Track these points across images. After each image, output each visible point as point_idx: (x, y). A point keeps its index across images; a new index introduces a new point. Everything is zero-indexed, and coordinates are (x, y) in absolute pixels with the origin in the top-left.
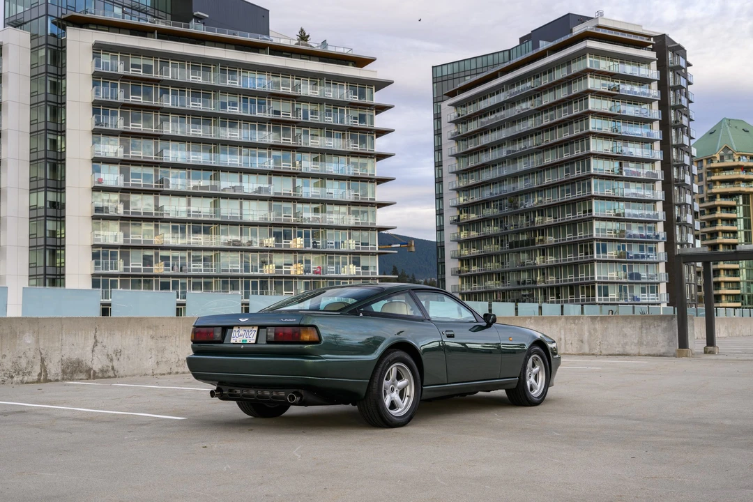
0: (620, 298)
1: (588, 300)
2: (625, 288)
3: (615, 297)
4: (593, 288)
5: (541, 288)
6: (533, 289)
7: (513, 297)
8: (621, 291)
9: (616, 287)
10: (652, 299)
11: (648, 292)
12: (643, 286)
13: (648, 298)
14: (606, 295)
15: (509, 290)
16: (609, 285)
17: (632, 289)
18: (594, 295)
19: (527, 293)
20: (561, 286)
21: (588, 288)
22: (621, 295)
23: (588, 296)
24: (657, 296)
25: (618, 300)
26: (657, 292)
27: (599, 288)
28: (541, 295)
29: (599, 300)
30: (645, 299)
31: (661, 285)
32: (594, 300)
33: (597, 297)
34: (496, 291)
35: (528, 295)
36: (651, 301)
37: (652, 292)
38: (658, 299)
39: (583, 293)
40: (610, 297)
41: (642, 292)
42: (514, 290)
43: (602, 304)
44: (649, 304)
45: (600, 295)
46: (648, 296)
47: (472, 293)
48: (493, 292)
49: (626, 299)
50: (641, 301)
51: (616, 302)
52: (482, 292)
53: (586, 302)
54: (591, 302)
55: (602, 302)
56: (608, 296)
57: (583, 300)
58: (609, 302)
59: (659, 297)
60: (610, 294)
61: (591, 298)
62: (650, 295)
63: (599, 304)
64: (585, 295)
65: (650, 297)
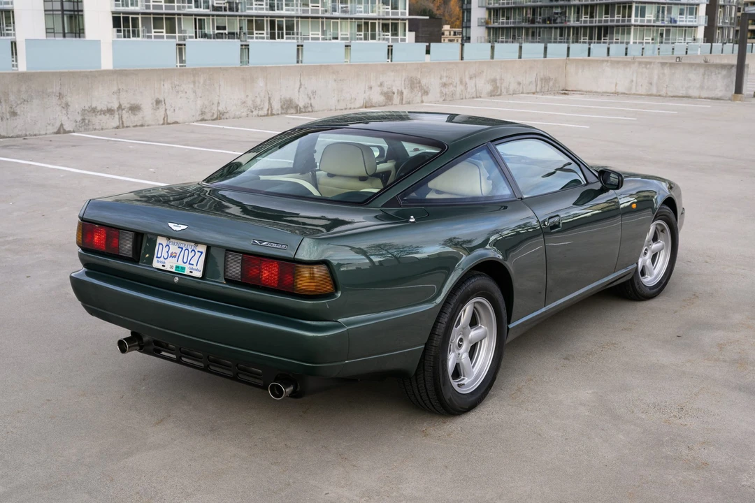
0: (657, 20)
1: (623, 21)
2: (663, 8)
3: (652, 19)
4: (630, 8)
5: (574, 6)
6: (566, 6)
7: (544, 14)
8: (658, 12)
9: (654, 8)
10: (689, 21)
11: (686, 14)
12: (682, 7)
13: (685, 20)
14: (643, 15)
15: (541, 7)
16: (647, 5)
17: (669, 11)
18: (630, 16)
19: (559, 10)
20: (596, 5)
21: (624, 7)
22: (658, 17)
23: (624, 17)
24: (695, 18)
25: (654, 21)
26: (696, 14)
27: (637, 8)
28: (574, 13)
29: (636, 21)
30: (683, 21)
31: (701, 6)
32: (630, 21)
33: (633, 18)
34: (526, 7)
35: (561, 13)
36: (688, 23)
37: (691, 14)
38: (695, 21)
39: (619, 13)
40: (646, 18)
41: (681, 14)
42: (546, 7)
43: (638, 26)
44: (686, 27)
45: (636, 16)
46: (686, 18)
47: (500, 8)
48: (523, 8)
49: (663, 20)
50: (679, 23)
51: (652, 24)
52: (511, 8)
53: (620, 23)
54: (626, 23)
55: (639, 23)
56: (644, 17)
57: (618, 21)
58: (645, 24)
59: (697, 19)
60: (646, 15)
61: (626, 18)
62: (688, 16)
63: (635, 26)
64: (621, 16)
65: (688, 19)
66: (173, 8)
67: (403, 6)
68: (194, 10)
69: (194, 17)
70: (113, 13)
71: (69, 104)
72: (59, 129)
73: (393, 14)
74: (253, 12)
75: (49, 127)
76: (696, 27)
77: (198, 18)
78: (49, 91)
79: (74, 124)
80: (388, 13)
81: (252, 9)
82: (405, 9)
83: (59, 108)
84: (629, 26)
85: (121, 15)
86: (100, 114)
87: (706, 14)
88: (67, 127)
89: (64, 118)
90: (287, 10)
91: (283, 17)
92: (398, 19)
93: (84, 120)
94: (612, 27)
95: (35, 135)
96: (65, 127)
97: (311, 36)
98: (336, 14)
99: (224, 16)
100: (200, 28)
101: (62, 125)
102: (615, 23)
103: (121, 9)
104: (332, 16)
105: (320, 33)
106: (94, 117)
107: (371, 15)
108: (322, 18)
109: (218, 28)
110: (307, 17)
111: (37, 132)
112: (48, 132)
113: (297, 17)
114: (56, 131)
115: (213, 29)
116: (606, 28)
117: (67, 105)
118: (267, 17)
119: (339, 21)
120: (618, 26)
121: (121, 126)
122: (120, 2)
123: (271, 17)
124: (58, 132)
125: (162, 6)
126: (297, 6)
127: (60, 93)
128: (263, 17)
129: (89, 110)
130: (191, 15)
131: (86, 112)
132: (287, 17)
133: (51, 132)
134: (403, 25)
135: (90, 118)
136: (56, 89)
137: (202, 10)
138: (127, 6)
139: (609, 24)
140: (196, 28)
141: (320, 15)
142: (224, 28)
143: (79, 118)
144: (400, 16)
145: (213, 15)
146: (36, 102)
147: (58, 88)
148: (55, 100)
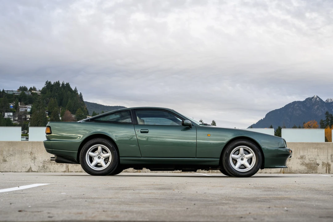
71: (36, 158)
72: (29, 170)
75: (23, 168)
78: (25, 150)
79: (38, 168)
83: (30, 160)
86: (54, 164)
88: (33, 169)
89: (32, 165)
93: (44, 166)
95: (15, 172)
96: (32, 169)
101: (31, 168)
106: (50, 165)
111: (16, 171)
112: (22, 171)
114: (27, 170)
117: (35, 158)
121: (67, 171)
124: (28, 171)
127: (31, 152)
129: (48, 161)
131: (46, 162)
133: (24, 171)
135: (48, 165)
136: (29, 150)
143: (41, 165)
146: (17, 156)
147: (30, 150)
148: (28, 156)
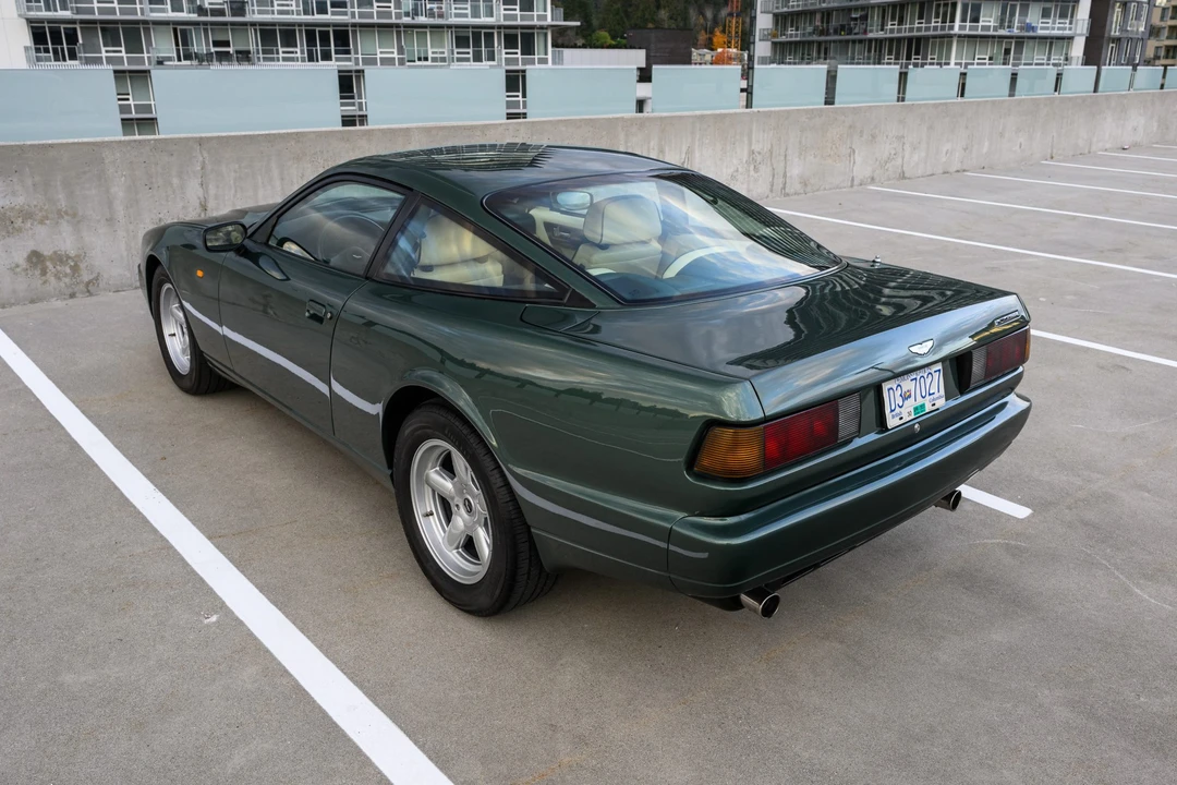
0: (1002, 26)
1: (943, 28)
2: (1013, 6)
3: (992, 24)
4: (955, 7)
5: (879, 6)
6: (867, 8)
8: (1004, 12)
9: (997, 6)
10: (1059, 29)
11: (1055, 16)
12: (1048, 5)
13: (1052, 27)
14: (976, 20)
17: (1025, 11)
18: (953, 21)
21: (946, 7)
22: (1002, 21)
23: (944, 21)
24: (1071, 23)
25: (995, 29)
26: (1072, 17)
27: (964, 6)
29: (961, 28)
30: (1047, 28)
31: (1081, 3)
32: (952, 28)
33: (957, 23)
35: (860, 19)
36: (1056, 32)
37: (1063, 15)
38: (1070, 29)
39: (937, 16)
40: (981, 24)
41: (1043, 16)
43: (965, 36)
44: (1052, 38)
45: (964, 20)
46: (1054, 23)
49: (1012, 27)
50: (1040, 32)
51: (991, 33)
53: (939, 32)
54: (946, 32)
55: (967, 32)
56: (978, 22)
57: (935, 28)
58: (980, 32)
59: (1073, 26)
60: (981, 19)
61: (948, 24)
62: (1058, 21)
63: (960, 36)
64: (940, 20)
65: (1057, 25)
66: (134, 12)
67: (541, 6)
68: (171, 15)
69: (171, 26)
70: (30, 21)
73: (523, 18)
74: (277, 17)
76: (1071, 38)
77: (179, 27)
80: (514, 17)
81: (273, 13)
82: (545, 11)
84: (951, 36)
85: (46, 25)
87: (1090, 17)
90: (333, 13)
91: (327, 25)
92: (532, 27)
94: (927, 38)
97: (379, 56)
98: (422, 19)
99: (225, 24)
100: (185, 43)
102: (931, 33)
103: (44, 14)
104: (413, 22)
105: (395, 51)
107: (484, 20)
108: (398, 26)
109: (216, 44)
110: (372, 26)
113: (354, 25)
115: (207, 44)
116: (919, 39)
118: (300, 25)
119: (428, 30)
120: (935, 37)
122: (42, 4)
123: (307, 25)
125: (115, 8)
126: (353, 7)
128: (293, 24)
130: (166, 23)
132: (335, 25)
134: (542, 39)
137: (184, 16)
138: (56, 10)
139: (923, 33)
140: (177, 45)
141: (394, 20)
142: (227, 44)
144: (535, 22)
145: (205, 23)
